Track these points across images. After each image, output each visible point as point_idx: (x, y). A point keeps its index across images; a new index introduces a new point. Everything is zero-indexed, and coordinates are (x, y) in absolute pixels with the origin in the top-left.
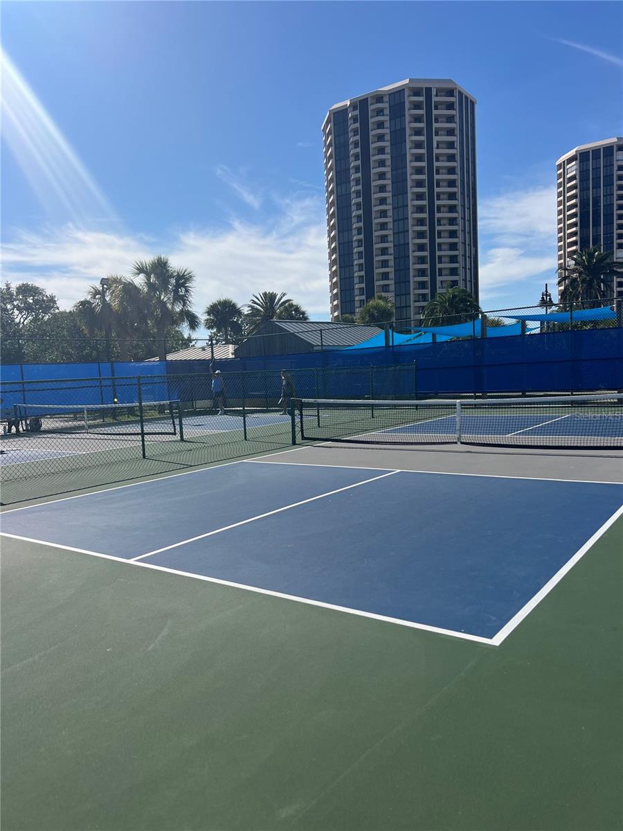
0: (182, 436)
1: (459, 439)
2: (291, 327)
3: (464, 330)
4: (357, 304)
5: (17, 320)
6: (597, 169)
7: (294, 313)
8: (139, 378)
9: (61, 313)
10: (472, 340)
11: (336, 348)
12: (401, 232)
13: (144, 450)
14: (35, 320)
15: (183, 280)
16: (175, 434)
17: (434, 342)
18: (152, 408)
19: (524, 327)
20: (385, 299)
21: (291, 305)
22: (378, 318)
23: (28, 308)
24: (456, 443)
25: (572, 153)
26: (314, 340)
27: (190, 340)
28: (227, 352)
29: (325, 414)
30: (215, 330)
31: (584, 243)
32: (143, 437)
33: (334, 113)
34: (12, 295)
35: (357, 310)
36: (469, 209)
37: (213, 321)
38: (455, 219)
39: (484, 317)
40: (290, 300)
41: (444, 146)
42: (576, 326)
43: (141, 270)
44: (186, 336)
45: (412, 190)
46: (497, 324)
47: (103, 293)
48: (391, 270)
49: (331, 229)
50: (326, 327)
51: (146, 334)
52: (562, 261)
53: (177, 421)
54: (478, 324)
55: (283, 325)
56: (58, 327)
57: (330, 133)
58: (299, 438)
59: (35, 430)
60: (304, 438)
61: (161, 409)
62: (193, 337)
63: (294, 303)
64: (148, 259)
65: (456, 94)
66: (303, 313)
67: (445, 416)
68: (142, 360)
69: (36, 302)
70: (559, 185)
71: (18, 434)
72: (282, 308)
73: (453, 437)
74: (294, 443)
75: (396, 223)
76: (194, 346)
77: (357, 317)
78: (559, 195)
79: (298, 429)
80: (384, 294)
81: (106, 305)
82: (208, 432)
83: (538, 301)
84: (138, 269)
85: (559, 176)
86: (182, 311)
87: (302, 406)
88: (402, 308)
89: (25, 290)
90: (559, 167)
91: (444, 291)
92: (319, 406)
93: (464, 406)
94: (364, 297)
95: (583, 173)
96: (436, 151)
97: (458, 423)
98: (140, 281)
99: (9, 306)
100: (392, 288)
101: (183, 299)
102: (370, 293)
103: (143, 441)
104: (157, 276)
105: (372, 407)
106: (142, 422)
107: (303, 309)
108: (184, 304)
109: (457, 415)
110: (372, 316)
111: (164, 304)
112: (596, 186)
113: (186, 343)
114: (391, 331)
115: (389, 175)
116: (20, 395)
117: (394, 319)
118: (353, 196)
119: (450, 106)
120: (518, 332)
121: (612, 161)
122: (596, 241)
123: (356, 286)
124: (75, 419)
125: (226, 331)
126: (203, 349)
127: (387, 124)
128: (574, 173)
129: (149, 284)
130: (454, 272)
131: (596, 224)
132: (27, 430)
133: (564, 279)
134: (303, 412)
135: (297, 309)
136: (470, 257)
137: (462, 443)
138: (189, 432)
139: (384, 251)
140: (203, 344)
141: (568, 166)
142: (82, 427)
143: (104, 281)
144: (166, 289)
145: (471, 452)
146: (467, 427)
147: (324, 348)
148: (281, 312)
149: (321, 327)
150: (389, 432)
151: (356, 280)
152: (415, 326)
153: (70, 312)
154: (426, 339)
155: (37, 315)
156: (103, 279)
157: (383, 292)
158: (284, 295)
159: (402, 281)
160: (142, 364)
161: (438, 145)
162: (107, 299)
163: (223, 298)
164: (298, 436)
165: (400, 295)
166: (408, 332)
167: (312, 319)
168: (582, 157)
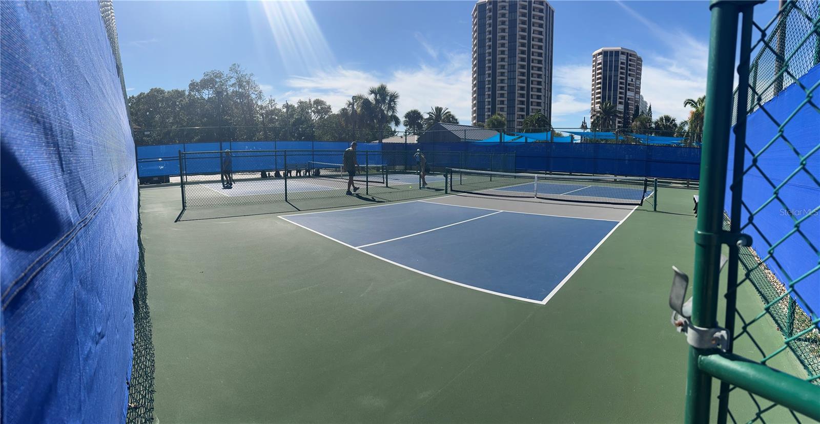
0: (387, 185)
1: (536, 195)
2: (449, 127)
3: (542, 137)
4: (486, 117)
5: (313, 118)
6: (611, 61)
7: (451, 119)
8: (367, 152)
9: (333, 115)
10: (546, 143)
11: (472, 141)
12: (512, 79)
13: (367, 190)
14: (321, 118)
15: (394, 97)
16: (384, 183)
17: (526, 142)
18: (374, 168)
19: (572, 138)
20: (501, 115)
21: (450, 115)
22: (497, 126)
23: (318, 112)
24: (534, 197)
25: (600, 50)
26: (461, 135)
27: (395, 132)
28: (413, 139)
29: (464, 178)
30: (408, 127)
31: (604, 98)
32: (367, 183)
33: (479, 5)
34: (311, 105)
35: (486, 120)
36: (548, 70)
37: (407, 121)
38: (541, 75)
39: (553, 131)
40: (450, 112)
41: (537, 33)
42: (597, 141)
43: (372, 92)
44: (393, 130)
45: (519, 56)
46: (559, 135)
47: (353, 105)
48: (505, 99)
49: (474, 72)
50: (468, 128)
51: (373, 128)
52: (593, 106)
53: (385, 176)
54: (549, 133)
55: (444, 126)
56: (331, 122)
57: (476, 17)
58: (449, 190)
59: (317, 175)
60: (452, 190)
61: (378, 169)
62: (397, 130)
63: (452, 113)
64: (376, 85)
65: (545, 4)
66: (456, 120)
67: (529, 183)
68: (370, 142)
69: (322, 108)
70: (593, 66)
71: (309, 177)
72: (445, 116)
73: (533, 194)
74: (446, 193)
75: (509, 73)
76: (396, 135)
77: (485, 124)
78: (593, 71)
79: (449, 185)
80: (501, 113)
81: (354, 111)
82: (400, 183)
83: (580, 126)
84: (371, 91)
85: (594, 61)
86: (392, 115)
87: (452, 172)
88: (510, 121)
89: (318, 102)
90: (594, 56)
91: (533, 114)
92: (461, 173)
93: (538, 178)
94: (490, 113)
95: (605, 62)
96: (532, 35)
97: (535, 187)
98: (371, 98)
99: (310, 111)
100: (506, 110)
101: (392, 108)
102: (493, 111)
103: (367, 185)
104: (380, 96)
105: (491, 175)
106: (367, 176)
107: (456, 117)
108: (393, 112)
109: (535, 183)
110: (494, 124)
111: (383, 111)
112: (611, 70)
113: (393, 133)
114: (503, 134)
115: (507, 45)
116: (311, 157)
117: (506, 127)
118: (487, 55)
119: (541, 11)
120: (570, 141)
121: (618, 58)
122: (609, 98)
123: (486, 107)
124: (336, 171)
125: (414, 127)
126: (402, 137)
127: (507, 15)
128: (601, 61)
129: (376, 99)
130: (539, 104)
131: (610, 90)
132: (313, 175)
133: (594, 115)
134: (453, 176)
135: (453, 117)
136: (547, 97)
137: (537, 198)
138: (391, 183)
139: (502, 88)
140: (402, 134)
141: (598, 57)
142: (340, 176)
143: (354, 98)
144: (384, 102)
145: (541, 203)
146: (541, 189)
147: (467, 140)
148: (444, 118)
149: (466, 128)
150: (499, 189)
151: (486, 103)
152: (517, 132)
153: (337, 114)
154: (523, 140)
155: (322, 116)
156: (353, 96)
157: (501, 111)
158: (447, 109)
159: (511, 107)
160: (370, 144)
161: (534, 32)
162: (355, 107)
163: (413, 109)
164: (449, 189)
165: (510, 114)
166: (513, 135)
167: (461, 123)
168: (605, 54)
